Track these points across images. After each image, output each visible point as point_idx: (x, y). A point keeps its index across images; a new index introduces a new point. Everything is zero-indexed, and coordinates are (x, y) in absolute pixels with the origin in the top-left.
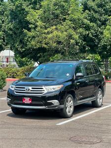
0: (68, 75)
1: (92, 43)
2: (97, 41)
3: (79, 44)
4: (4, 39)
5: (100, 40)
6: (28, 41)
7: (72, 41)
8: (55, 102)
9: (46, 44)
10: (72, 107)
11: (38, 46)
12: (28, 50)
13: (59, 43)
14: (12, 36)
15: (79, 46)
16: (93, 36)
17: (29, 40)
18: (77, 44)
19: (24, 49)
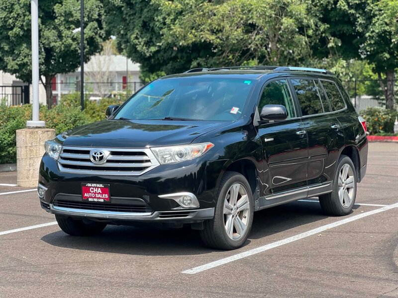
0: (235, 110)
1: (346, 28)
2: (361, 20)
3: (310, 32)
4: (99, 21)
5: (369, 17)
6: (164, 24)
7: (287, 22)
8: (186, 198)
9: (213, 32)
10: (247, 214)
11: (191, 38)
12: (165, 50)
13: (251, 28)
14: (121, 12)
15: (309, 37)
16: (350, 7)
17: (168, 21)
18: (302, 29)
19: (153, 49)
